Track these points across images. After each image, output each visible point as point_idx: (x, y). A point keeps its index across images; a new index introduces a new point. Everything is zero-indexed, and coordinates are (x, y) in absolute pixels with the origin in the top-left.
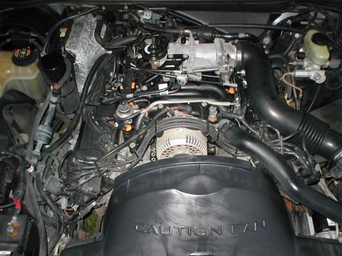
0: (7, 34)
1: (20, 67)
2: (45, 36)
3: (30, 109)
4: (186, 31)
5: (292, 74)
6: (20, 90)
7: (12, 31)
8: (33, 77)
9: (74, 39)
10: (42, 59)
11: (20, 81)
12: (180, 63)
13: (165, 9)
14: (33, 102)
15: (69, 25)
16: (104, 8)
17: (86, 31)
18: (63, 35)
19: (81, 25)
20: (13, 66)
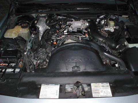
0: (20, 22)
1: (23, 29)
2: (30, 22)
3: (25, 44)
4: (72, 19)
5: (104, 29)
6: (22, 37)
7: (21, 21)
8: (27, 32)
9: (39, 23)
10: (30, 27)
11: (23, 33)
12: (70, 25)
13: (66, 14)
14: (25, 41)
15: (38, 20)
16: (48, 15)
17: (43, 22)
18: (36, 22)
19: (41, 20)
20: (21, 28)
